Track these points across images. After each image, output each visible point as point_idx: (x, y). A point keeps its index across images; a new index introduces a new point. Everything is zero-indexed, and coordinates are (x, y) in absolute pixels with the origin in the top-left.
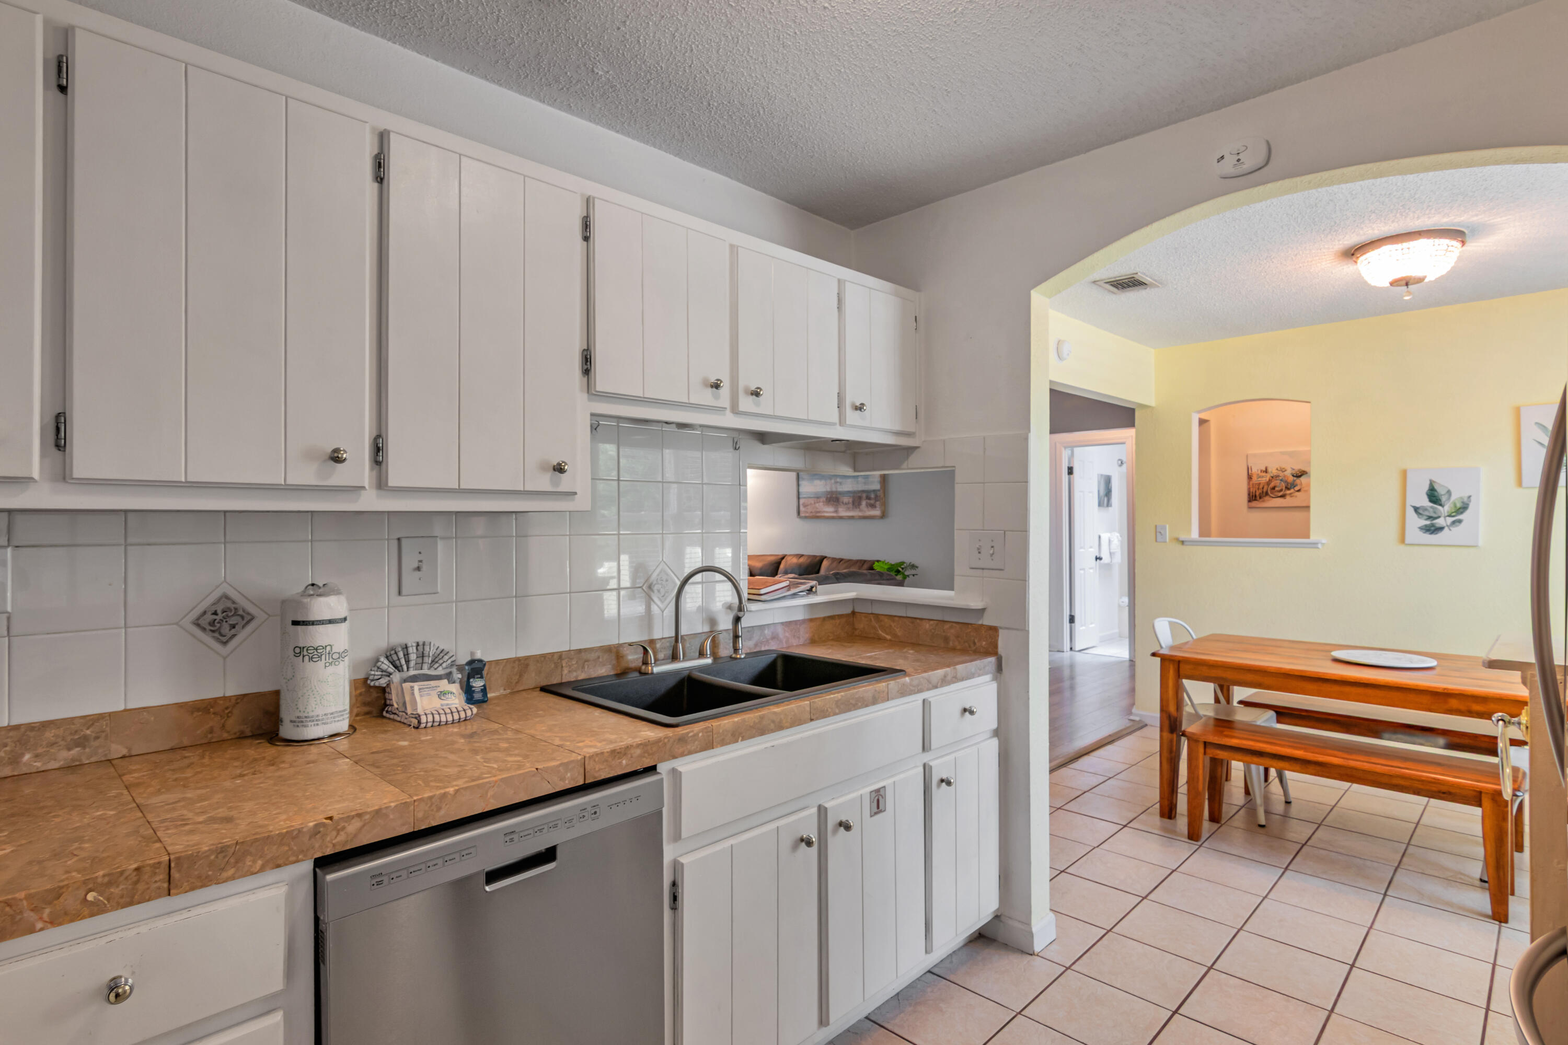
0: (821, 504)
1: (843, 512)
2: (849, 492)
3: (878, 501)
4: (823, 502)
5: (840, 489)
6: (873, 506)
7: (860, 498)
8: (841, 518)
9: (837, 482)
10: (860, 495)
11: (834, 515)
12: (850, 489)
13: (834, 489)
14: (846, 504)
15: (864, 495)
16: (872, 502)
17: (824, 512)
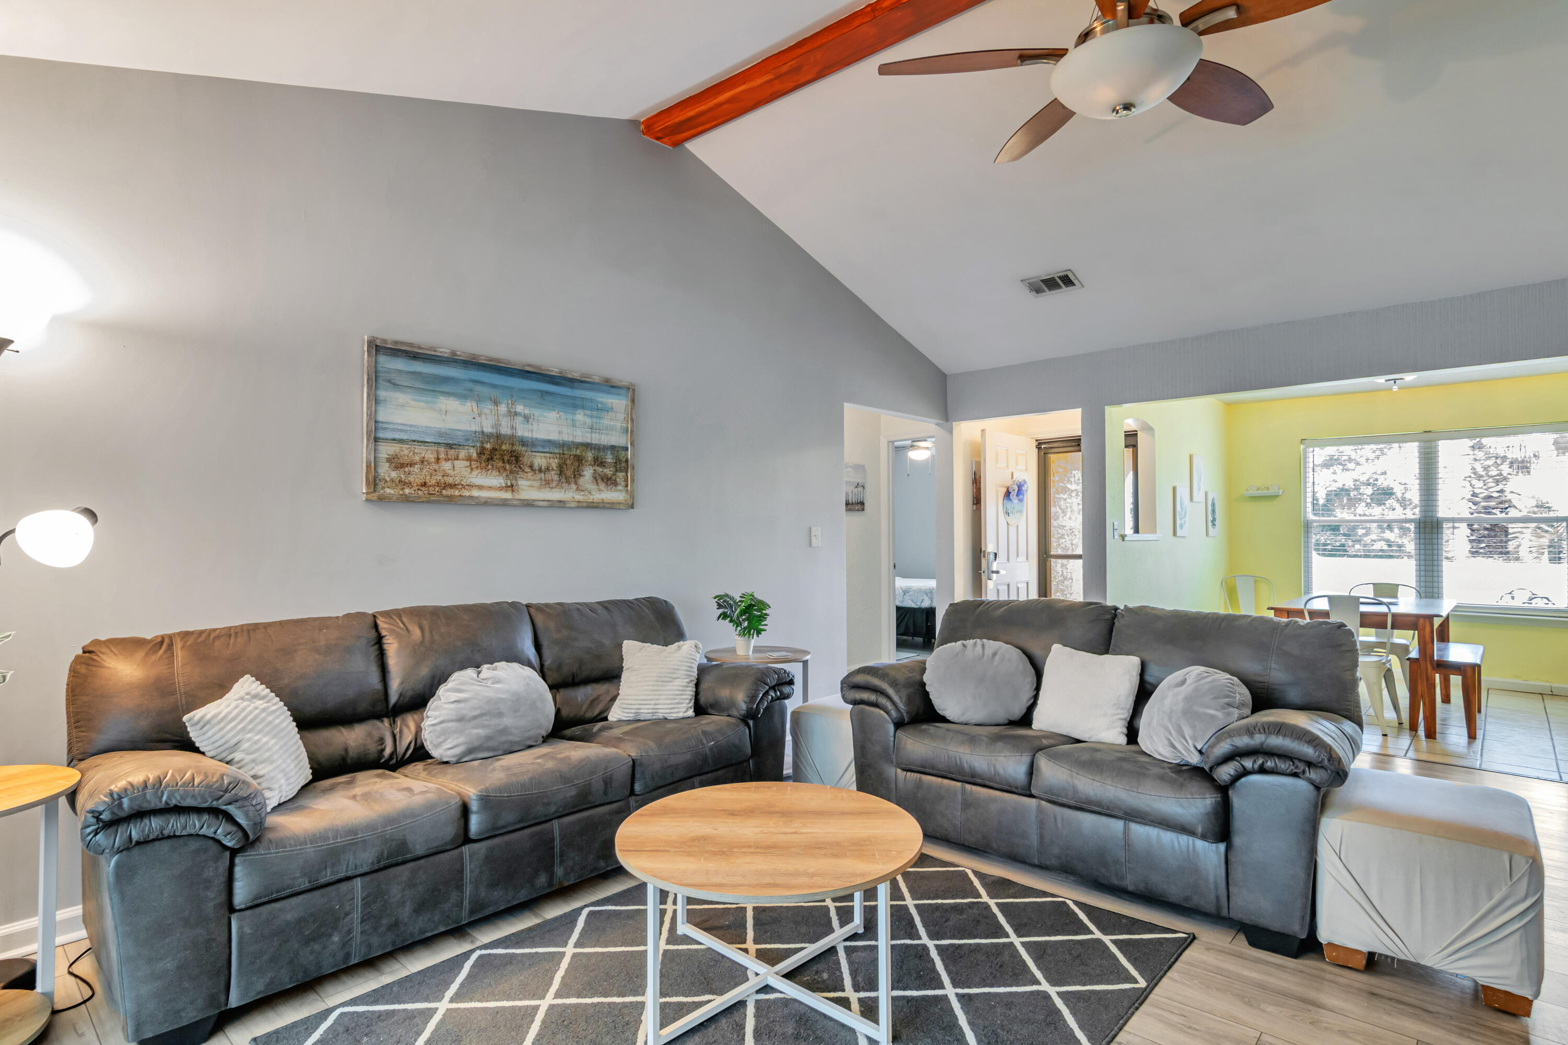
0: (461, 465)
1: (528, 488)
2: (550, 442)
3: (621, 471)
4: (469, 459)
5: (523, 431)
6: (610, 481)
7: (579, 459)
8: (529, 504)
9: (516, 414)
10: (578, 452)
11: (508, 495)
12: (554, 437)
13: (505, 430)
14: (540, 471)
15: (589, 455)
16: (608, 472)
17: (471, 486)
